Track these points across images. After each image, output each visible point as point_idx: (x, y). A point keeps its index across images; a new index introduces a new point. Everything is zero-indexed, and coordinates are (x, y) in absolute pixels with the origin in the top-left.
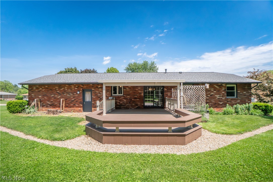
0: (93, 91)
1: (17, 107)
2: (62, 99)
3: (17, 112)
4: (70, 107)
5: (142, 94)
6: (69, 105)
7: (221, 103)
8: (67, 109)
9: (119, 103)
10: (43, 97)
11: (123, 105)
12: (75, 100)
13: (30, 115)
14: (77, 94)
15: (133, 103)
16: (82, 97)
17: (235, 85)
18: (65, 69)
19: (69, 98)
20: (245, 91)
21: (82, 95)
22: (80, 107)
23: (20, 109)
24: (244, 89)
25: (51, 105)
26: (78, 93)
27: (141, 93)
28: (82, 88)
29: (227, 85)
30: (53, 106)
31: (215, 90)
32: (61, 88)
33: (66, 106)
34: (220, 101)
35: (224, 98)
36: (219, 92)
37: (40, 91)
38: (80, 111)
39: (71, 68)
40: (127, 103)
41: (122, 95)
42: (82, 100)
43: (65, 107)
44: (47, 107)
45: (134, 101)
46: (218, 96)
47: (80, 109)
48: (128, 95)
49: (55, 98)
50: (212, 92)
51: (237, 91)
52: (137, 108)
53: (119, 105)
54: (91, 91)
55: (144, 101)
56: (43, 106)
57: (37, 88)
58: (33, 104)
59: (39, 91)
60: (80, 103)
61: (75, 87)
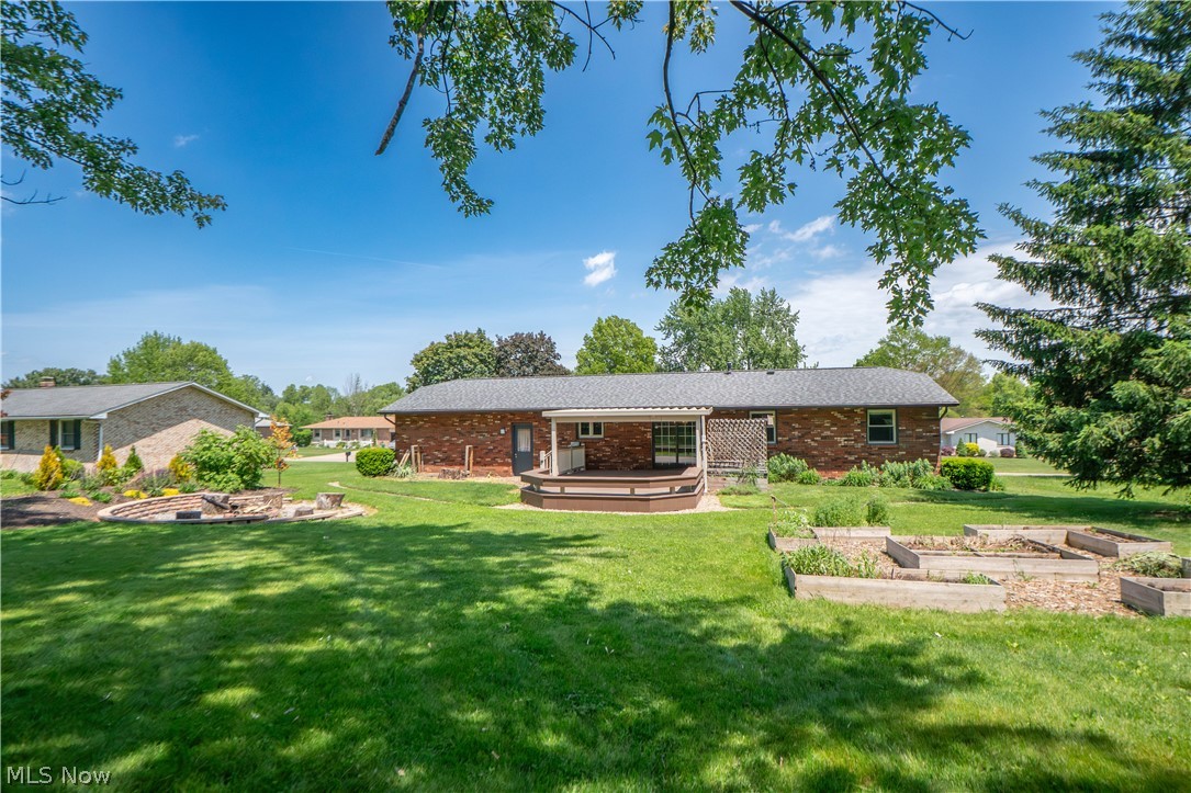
0: (536, 426)
1: (377, 463)
2: (467, 447)
3: (379, 474)
4: (485, 465)
5: (649, 436)
6: (484, 460)
7: (852, 458)
8: (479, 469)
9: (595, 455)
10: (426, 441)
11: (605, 461)
12: (495, 448)
13: (406, 479)
14: (500, 434)
15: (626, 456)
16: (510, 442)
17: (893, 412)
18: (447, 338)
19: (483, 443)
20: (920, 426)
21: (510, 436)
22: (507, 464)
23: (383, 468)
24: (919, 422)
25: (442, 460)
26: (503, 431)
27: (646, 432)
28: (510, 420)
29: (870, 411)
30: (448, 461)
31: (834, 425)
32: (465, 421)
33: (476, 463)
34: (850, 454)
35: (859, 445)
36: (844, 429)
37: (421, 426)
38: (506, 474)
39: (467, 333)
40: (612, 456)
41: (601, 436)
42: (510, 450)
43: (474, 464)
44: (435, 463)
45: (629, 453)
46: (842, 441)
47: (506, 468)
48: (616, 437)
49: (452, 443)
50: (828, 428)
51: (897, 426)
52: (635, 469)
53: (594, 461)
54: (530, 427)
55: (653, 451)
56: (426, 462)
57: (413, 422)
58: (406, 456)
59: (418, 428)
60: (507, 454)
61: (495, 418)
